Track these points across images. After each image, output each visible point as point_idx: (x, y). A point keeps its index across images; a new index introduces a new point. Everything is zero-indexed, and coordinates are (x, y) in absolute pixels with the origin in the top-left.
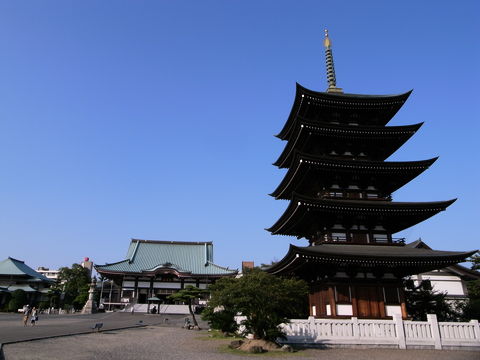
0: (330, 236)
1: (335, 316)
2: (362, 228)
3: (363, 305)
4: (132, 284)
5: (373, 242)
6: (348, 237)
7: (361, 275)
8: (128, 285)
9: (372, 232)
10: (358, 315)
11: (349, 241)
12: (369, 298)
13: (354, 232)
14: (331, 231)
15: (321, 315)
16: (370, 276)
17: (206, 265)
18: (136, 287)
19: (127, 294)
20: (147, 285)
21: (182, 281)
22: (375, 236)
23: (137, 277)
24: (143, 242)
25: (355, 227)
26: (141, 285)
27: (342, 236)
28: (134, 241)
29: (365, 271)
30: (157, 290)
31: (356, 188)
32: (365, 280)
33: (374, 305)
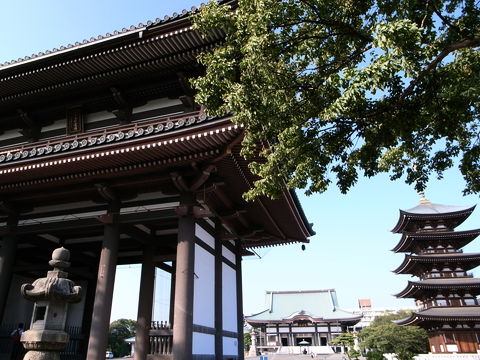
0: (436, 302)
1: (447, 352)
2: (456, 296)
3: (464, 345)
4: (274, 330)
5: (465, 305)
6: (448, 303)
7: (459, 326)
8: (271, 330)
9: (463, 299)
10: (461, 351)
11: (448, 306)
12: (467, 341)
13: (451, 299)
14: (436, 299)
15: (438, 351)
16: (466, 326)
17: (334, 310)
18: (278, 333)
19: (272, 338)
20: (287, 330)
21: (316, 325)
22: (466, 301)
23: (277, 325)
24: (276, 293)
25: (451, 296)
26: (281, 330)
27: (444, 302)
28: (268, 293)
29: (462, 323)
30: (295, 334)
31: (448, 270)
32: (463, 330)
33: (471, 344)
